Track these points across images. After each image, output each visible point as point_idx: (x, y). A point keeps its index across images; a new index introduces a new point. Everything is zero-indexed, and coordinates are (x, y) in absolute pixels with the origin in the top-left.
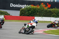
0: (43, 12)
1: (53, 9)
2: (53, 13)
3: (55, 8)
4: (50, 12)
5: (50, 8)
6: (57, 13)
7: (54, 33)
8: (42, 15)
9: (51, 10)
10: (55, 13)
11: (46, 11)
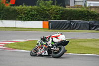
0: (2, 11)
1: (20, 7)
2: (19, 14)
3: (22, 4)
4: (15, 11)
5: (13, 5)
6: (27, 13)
7: (22, 48)
8: (2, 16)
9: (17, 8)
10: (24, 14)
11: (8, 10)
